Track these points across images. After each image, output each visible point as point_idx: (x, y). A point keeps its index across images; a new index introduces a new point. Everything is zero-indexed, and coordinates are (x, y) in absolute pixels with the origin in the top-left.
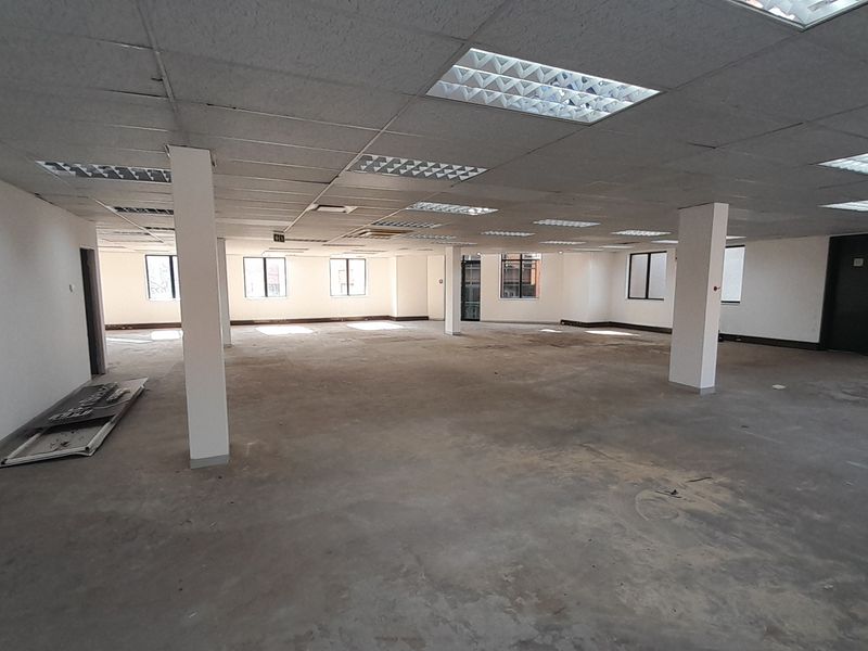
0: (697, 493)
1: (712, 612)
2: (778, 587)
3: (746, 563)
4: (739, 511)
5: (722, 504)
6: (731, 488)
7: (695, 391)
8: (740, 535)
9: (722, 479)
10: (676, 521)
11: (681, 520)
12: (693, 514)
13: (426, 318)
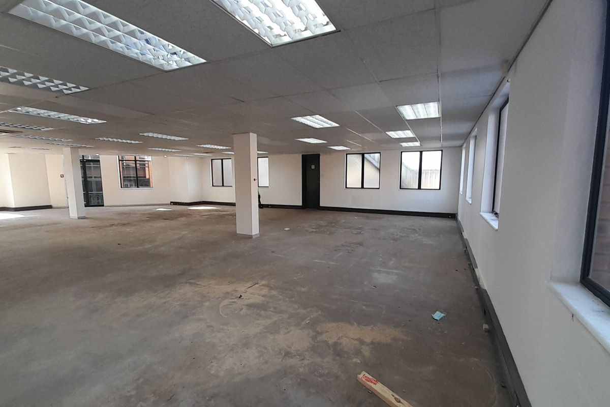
0: (252, 294)
1: (260, 356)
2: (289, 330)
3: (275, 323)
4: (271, 297)
5: (263, 296)
6: (267, 286)
7: (250, 237)
8: (272, 309)
9: (264, 282)
10: (242, 313)
11: (244, 311)
12: (250, 306)
13: (50, 207)
